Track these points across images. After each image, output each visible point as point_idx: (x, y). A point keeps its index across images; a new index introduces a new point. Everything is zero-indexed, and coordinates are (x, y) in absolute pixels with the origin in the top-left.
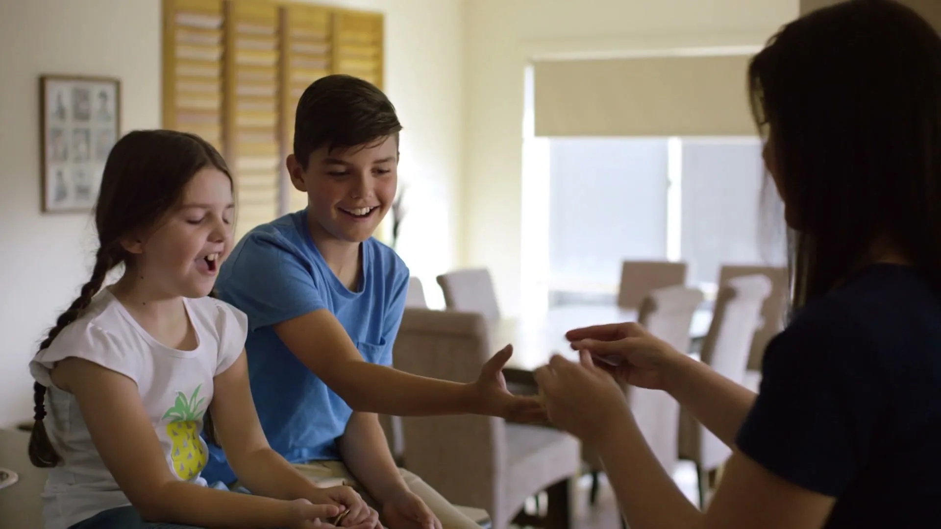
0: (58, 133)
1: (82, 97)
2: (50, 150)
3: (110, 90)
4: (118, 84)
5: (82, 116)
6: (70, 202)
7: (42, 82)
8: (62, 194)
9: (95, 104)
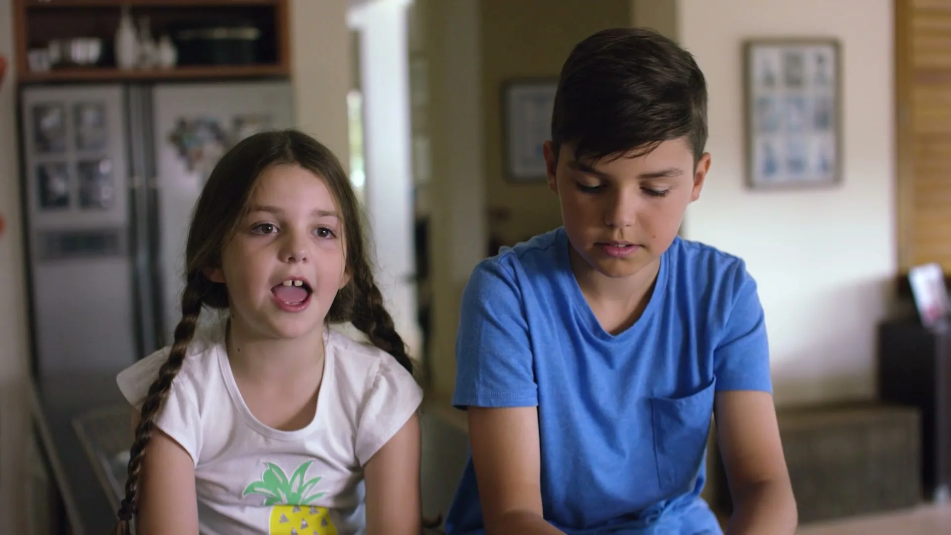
0: (765, 102)
1: (793, 62)
2: (756, 120)
3: (828, 52)
4: (836, 45)
5: (794, 81)
6: (782, 176)
7: (747, 49)
8: (770, 167)
9: (810, 68)
